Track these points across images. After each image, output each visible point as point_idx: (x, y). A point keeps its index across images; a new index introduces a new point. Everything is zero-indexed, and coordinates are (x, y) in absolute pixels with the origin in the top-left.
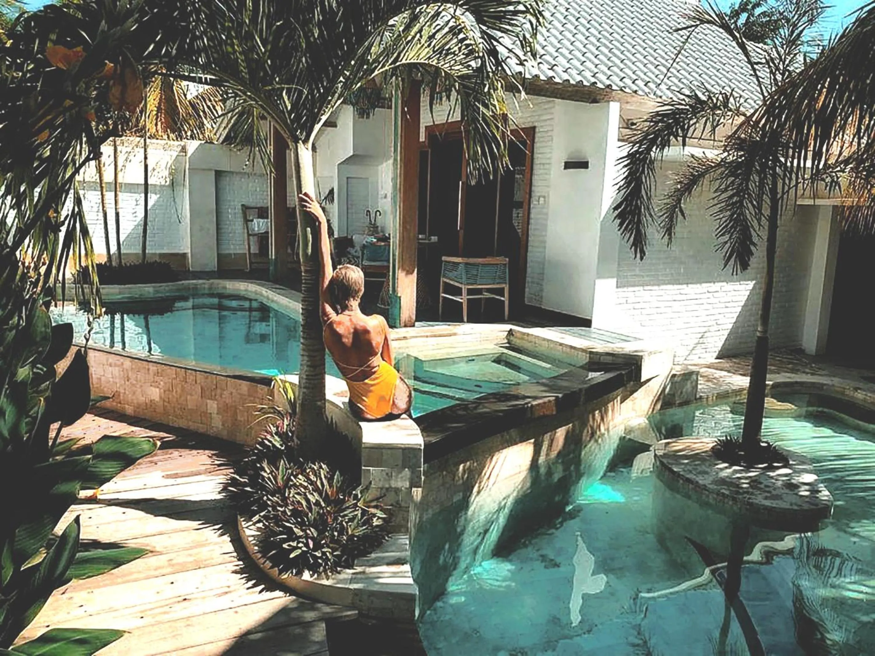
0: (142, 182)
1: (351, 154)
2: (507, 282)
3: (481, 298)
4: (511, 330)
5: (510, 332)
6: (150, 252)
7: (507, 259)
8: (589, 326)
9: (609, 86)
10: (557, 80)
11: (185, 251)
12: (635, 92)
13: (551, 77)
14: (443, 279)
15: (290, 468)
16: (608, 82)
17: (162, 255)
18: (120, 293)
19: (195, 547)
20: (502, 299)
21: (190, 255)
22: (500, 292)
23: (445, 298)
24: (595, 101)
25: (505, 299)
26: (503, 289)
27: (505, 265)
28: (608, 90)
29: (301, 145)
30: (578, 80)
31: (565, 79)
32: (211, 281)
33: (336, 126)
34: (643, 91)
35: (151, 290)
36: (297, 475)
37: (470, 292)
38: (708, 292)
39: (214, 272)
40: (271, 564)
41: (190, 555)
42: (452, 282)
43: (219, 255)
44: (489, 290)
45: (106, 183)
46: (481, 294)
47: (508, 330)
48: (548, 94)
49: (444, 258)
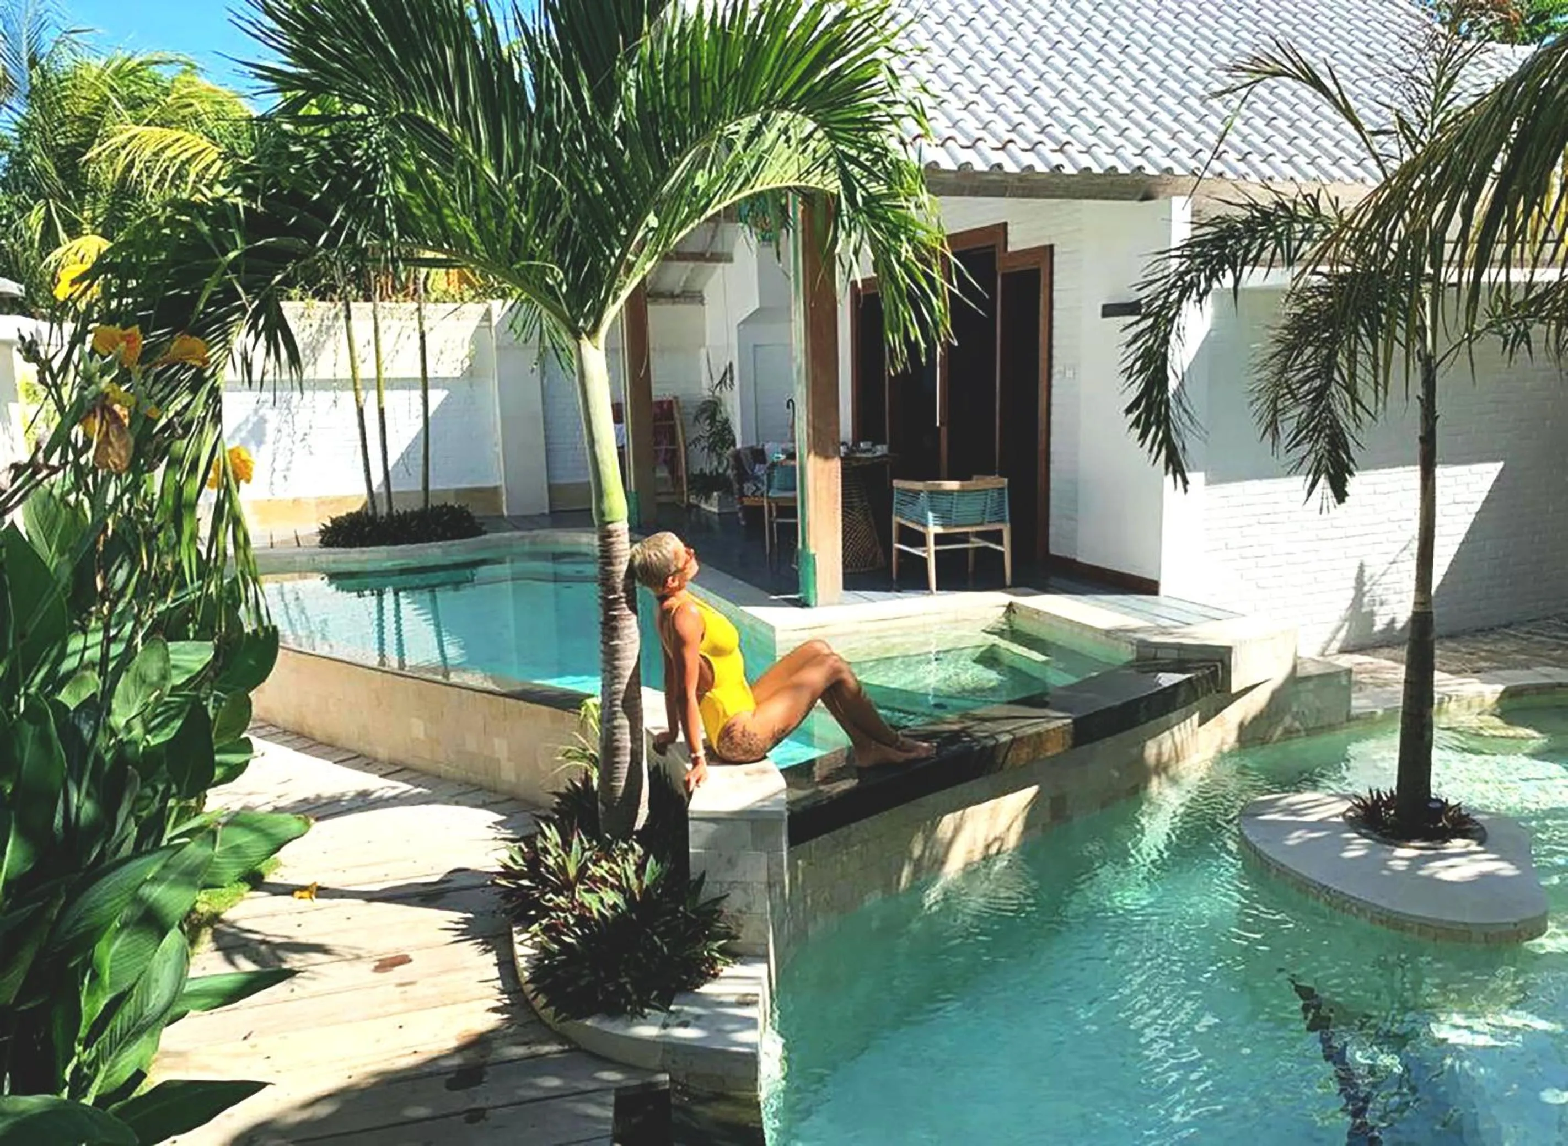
0: (418, 374)
1: (757, 306)
2: (1007, 518)
3: (966, 550)
4: (1011, 605)
5: (1010, 607)
6: (439, 487)
7: (1006, 480)
8: (1156, 592)
9: (1169, 170)
10: (1069, 170)
11: (498, 483)
12: (1221, 175)
13: (1058, 167)
14: (896, 519)
15: (589, 849)
16: (1167, 163)
17: (458, 493)
18: (389, 559)
19: (445, 972)
20: (999, 548)
21: (504, 490)
22: (996, 537)
23: (900, 550)
24: (1147, 197)
25: (1006, 549)
26: (1000, 532)
27: (1002, 489)
28: (1167, 176)
29: (585, 342)
30: (1108, 165)
31: (1084, 165)
32: (535, 532)
33: (730, 259)
34: (1235, 171)
35: (438, 552)
36: (599, 860)
37: (939, 539)
38: (1389, 520)
39: (543, 514)
40: (544, 1001)
41: (435, 985)
42: (911, 525)
43: (550, 487)
44: (979, 535)
45: (363, 380)
46: (967, 542)
47: (1007, 603)
48: (1060, 193)
49: (897, 483)
